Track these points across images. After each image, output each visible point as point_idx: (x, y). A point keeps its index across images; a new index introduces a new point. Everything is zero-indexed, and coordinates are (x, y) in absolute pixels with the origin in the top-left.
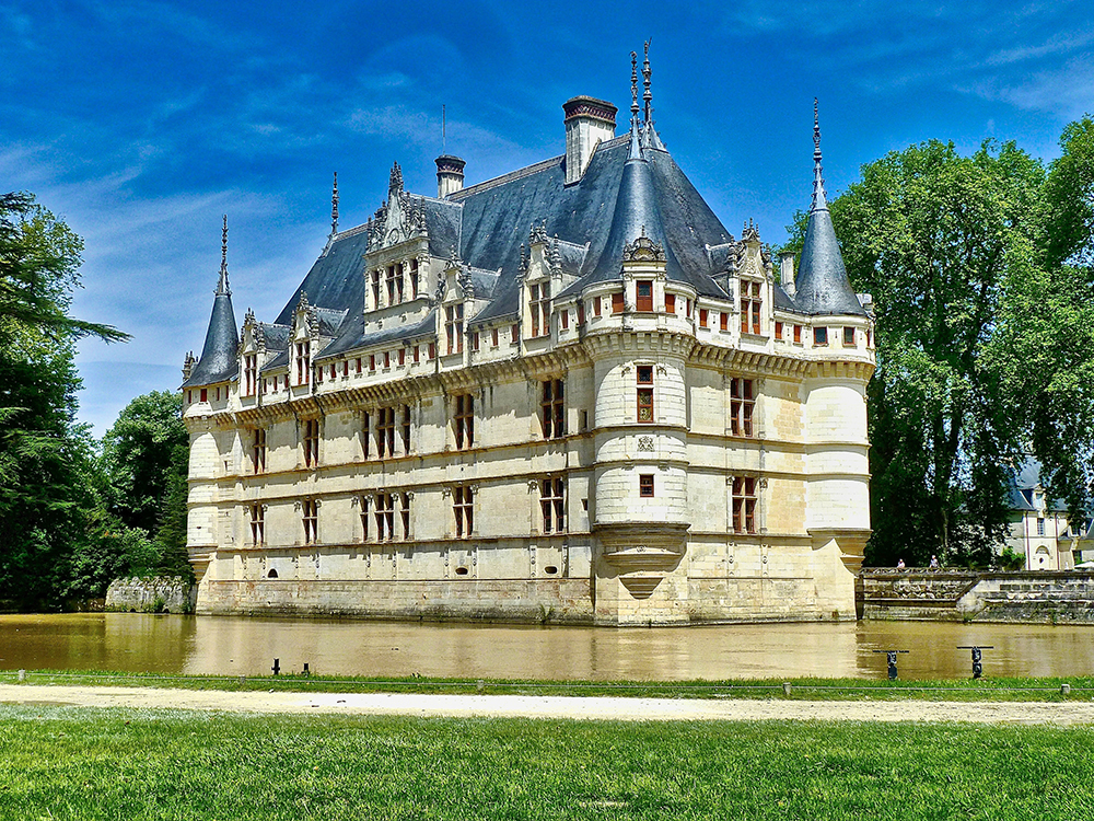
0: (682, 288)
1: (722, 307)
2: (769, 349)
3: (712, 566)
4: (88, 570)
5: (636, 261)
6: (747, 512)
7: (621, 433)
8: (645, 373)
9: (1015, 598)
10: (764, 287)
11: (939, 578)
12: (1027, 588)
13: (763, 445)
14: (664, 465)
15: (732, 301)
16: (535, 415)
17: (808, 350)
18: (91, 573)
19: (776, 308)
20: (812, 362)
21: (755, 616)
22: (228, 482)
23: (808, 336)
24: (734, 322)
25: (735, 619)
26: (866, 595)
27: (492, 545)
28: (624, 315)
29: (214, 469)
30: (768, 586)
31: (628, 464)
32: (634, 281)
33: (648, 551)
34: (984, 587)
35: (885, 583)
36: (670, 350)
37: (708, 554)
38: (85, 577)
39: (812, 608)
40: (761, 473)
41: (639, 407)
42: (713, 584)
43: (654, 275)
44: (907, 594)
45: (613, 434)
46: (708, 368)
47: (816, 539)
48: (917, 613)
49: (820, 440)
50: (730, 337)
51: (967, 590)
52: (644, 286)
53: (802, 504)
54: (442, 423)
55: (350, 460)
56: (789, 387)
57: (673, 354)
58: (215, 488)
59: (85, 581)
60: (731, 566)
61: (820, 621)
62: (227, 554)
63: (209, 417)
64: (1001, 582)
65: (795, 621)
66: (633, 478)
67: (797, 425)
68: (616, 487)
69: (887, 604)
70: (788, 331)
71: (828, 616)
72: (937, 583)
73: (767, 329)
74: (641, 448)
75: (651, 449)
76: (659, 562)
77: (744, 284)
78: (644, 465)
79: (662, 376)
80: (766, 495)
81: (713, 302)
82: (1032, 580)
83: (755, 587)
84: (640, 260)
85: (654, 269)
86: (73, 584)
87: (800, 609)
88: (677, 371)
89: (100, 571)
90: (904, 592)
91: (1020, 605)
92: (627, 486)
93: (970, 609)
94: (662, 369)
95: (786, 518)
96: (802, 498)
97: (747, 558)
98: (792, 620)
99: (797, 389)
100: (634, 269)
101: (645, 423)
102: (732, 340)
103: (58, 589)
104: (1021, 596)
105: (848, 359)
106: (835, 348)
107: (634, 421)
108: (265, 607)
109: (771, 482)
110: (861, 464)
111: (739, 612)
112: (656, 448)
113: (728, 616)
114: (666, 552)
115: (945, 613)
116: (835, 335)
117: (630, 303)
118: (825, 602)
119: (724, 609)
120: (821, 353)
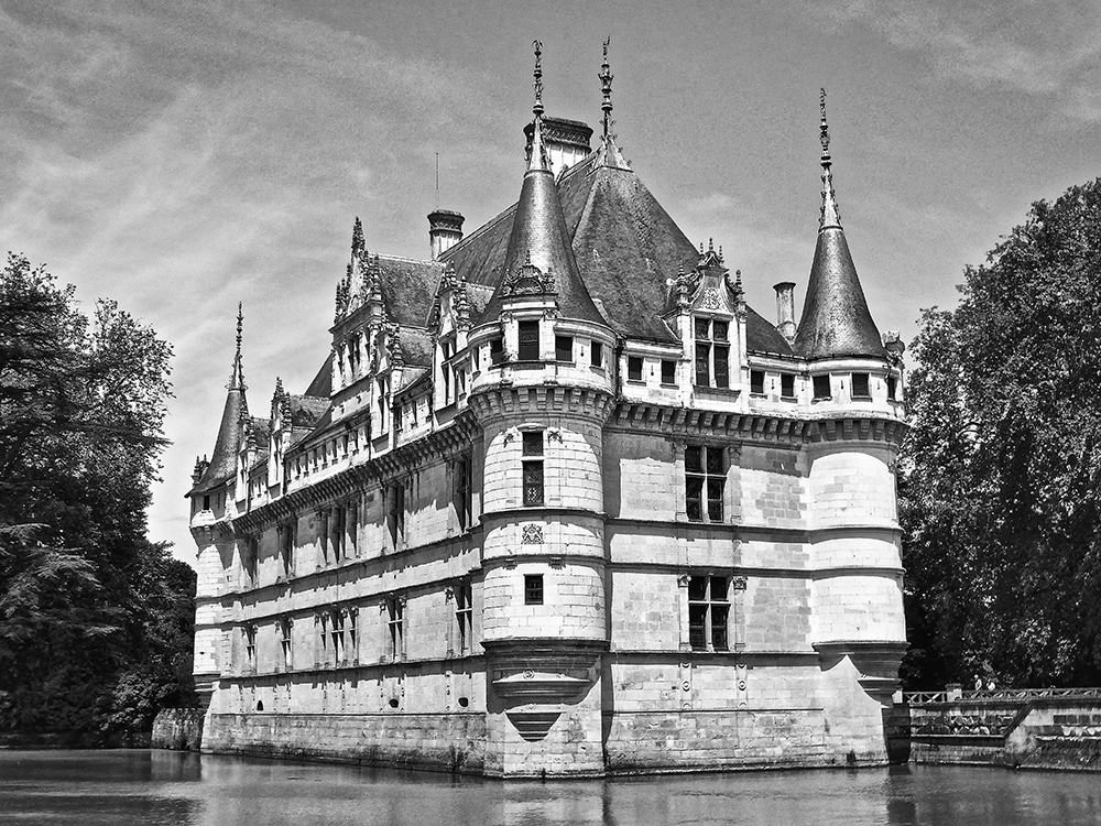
0: (581, 328)
1: (664, 354)
2: (741, 406)
3: (655, 696)
4: (131, 702)
5: (516, 296)
6: (714, 622)
7: (502, 520)
8: (533, 440)
9: (1072, 735)
10: (733, 325)
11: (993, 706)
12: (1085, 721)
13: (738, 533)
14: (557, 561)
15: (680, 345)
16: (451, 504)
17: (805, 405)
18: (134, 704)
19: (751, 352)
20: (811, 421)
21: (724, 761)
22: (227, 600)
23: (803, 388)
24: (686, 374)
25: (692, 766)
26: (913, 730)
27: (417, 671)
28: (502, 367)
29: (218, 586)
30: (747, 721)
31: (510, 562)
32: (516, 323)
33: (539, 677)
34: (1036, 719)
35: (935, 714)
36: (565, 409)
37: (649, 680)
38: (128, 710)
39: (821, 749)
40: (736, 571)
41: (526, 486)
42: (655, 719)
43: (541, 313)
44: (959, 727)
45: (495, 522)
46: (648, 433)
47: (826, 655)
48: (971, 754)
49: (826, 525)
50: (678, 392)
51: (1016, 723)
52: (529, 328)
53: (805, 610)
54: (379, 523)
55: (314, 571)
56: (782, 457)
57: (571, 415)
58: (218, 607)
59: (127, 714)
60: (688, 696)
61: (832, 767)
62: (226, 683)
63: (211, 527)
64: (1055, 712)
65: (792, 767)
66: (515, 579)
67: (795, 506)
68: (498, 592)
69: (937, 743)
70: (772, 384)
71: (842, 760)
72: (991, 713)
73: (739, 380)
74: (527, 540)
75: (538, 540)
76: (553, 692)
77: (701, 324)
78: (529, 562)
79: (555, 444)
80: (742, 600)
81: (649, 348)
82: (1090, 709)
83: (727, 722)
84: (522, 295)
85: (540, 305)
86: (114, 717)
87: (800, 751)
88: (580, 437)
89: (143, 704)
90: (956, 725)
91: (1077, 744)
92: (509, 591)
93: (1020, 749)
94: (554, 435)
95: (777, 628)
96: (805, 602)
97: (713, 685)
98: (787, 766)
99: (794, 459)
100: (515, 306)
101: (534, 507)
102: (683, 394)
103: (99, 723)
104: (1079, 731)
105: (859, 415)
106: (842, 402)
107: (519, 505)
108: (252, 745)
109: (752, 582)
110: (889, 554)
111: (700, 756)
112: (546, 539)
113: (679, 762)
114: (563, 678)
115: (1001, 755)
116: (841, 385)
117: (509, 351)
118: (837, 741)
119: (674, 753)
120: (824, 409)
